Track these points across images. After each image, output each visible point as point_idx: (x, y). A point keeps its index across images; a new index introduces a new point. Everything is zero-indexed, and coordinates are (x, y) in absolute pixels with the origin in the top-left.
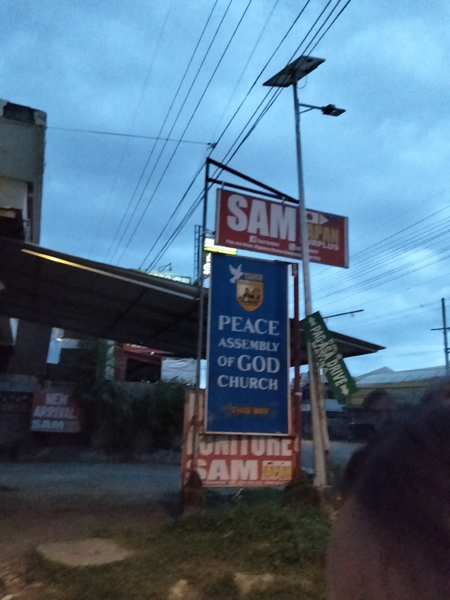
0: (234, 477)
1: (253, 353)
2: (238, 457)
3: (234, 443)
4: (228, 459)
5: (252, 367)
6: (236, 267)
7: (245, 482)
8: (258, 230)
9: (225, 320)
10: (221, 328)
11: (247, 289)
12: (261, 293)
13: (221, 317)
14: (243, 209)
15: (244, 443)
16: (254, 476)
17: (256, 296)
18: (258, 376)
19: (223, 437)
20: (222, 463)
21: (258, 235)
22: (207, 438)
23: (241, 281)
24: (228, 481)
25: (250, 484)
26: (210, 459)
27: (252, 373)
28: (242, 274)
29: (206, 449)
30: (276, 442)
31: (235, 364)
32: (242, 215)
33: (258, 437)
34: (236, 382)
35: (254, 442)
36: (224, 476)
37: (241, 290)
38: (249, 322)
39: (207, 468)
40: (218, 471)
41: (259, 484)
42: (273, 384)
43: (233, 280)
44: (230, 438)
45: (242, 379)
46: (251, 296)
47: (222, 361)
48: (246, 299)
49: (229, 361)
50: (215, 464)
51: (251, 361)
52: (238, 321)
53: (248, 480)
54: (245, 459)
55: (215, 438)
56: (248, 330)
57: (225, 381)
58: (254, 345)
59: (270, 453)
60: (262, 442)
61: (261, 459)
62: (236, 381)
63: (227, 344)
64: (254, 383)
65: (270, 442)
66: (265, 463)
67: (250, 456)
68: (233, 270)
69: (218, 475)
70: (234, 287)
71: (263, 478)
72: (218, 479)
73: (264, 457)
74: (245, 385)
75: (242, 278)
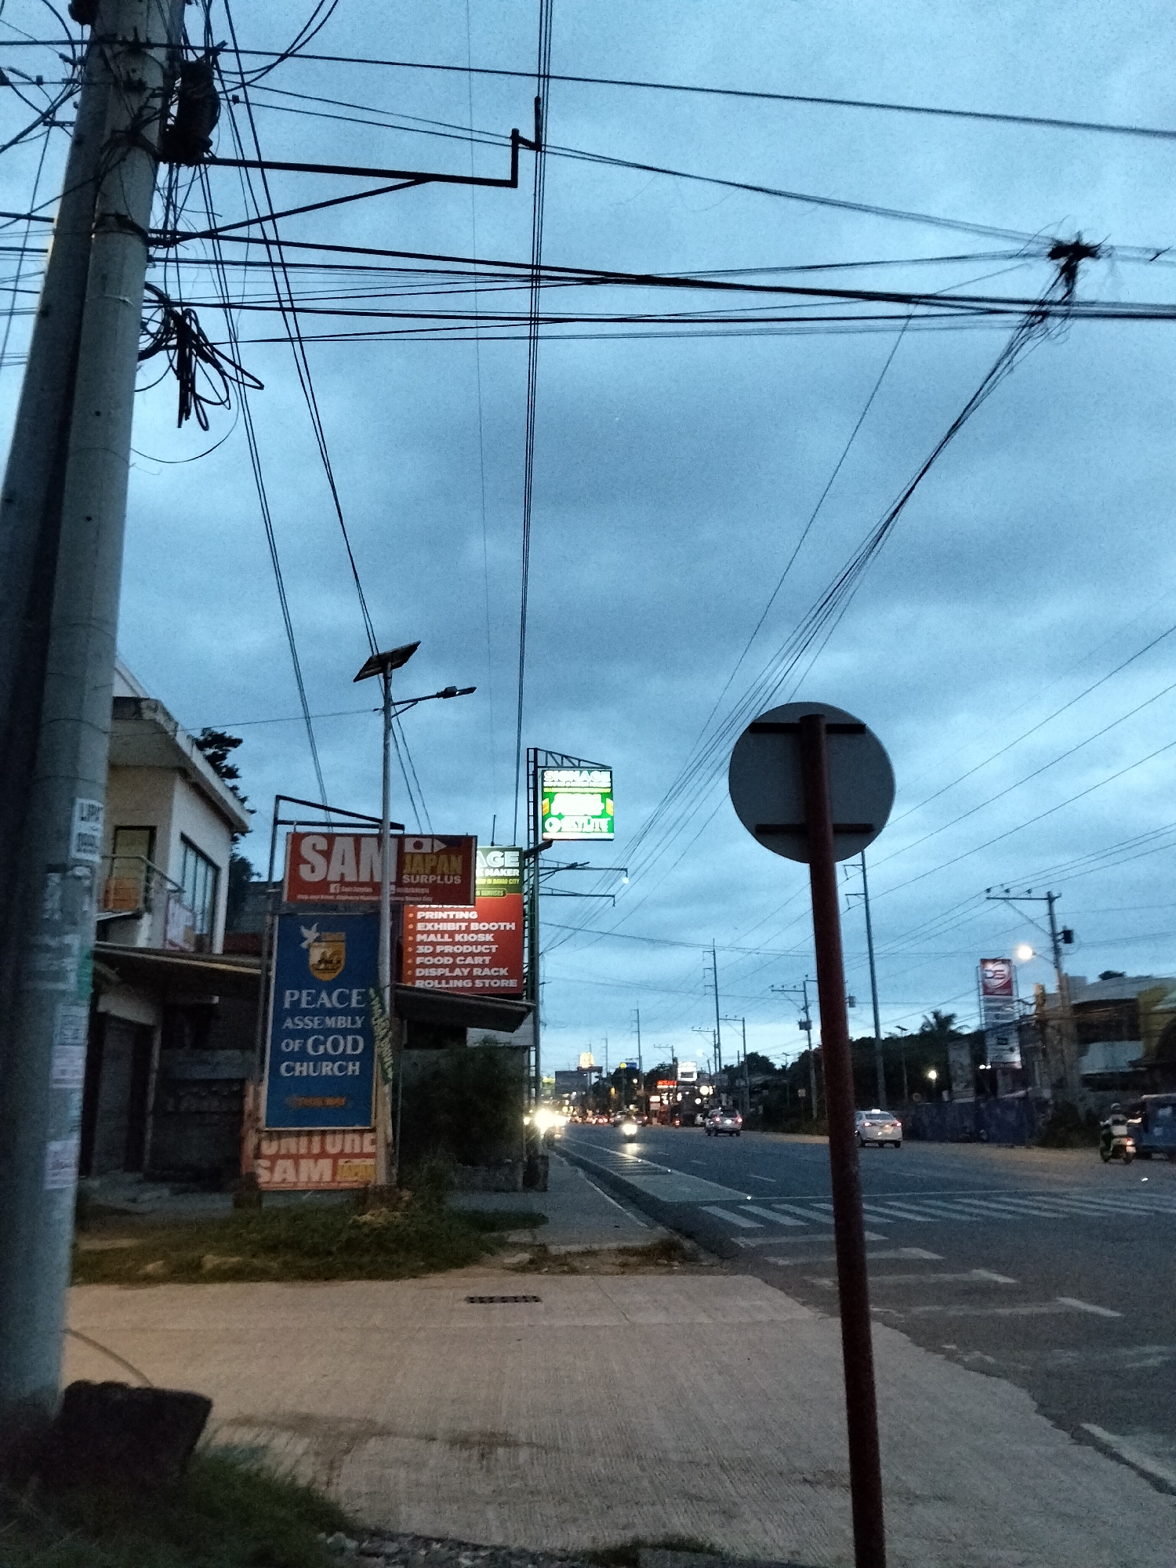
0: (303, 1178)
1: (327, 1032)
2: (309, 1155)
3: (304, 1141)
4: (296, 1158)
5: (326, 1049)
6: (309, 928)
7: (315, 1185)
8: (342, 875)
9: (292, 995)
10: (287, 1005)
11: (324, 953)
12: (343, 956)
13: (288, 992)
14: (321, 852)
15: (316, 1139)
16: (327, 1177)
17: (335, 961)
18: (333, 1059)
19: (290, 1134)
20: (289, 1163)
21: (342, 882)
22: (271, 1136)
23: (316, 944)
24: (295, 1184)
25: (323, 1186)
26: (274, 1159)
27: (326, 1057)
28: (317, 934)
29: (268, 1148)
30: (357, 1137)
31: (303, 1048)
32: (319, 861)
33: (334, 1132)
34: (302, 1069)
35: (329, 1139)
36: (291, 1177)
37: (315, 956)
38: (324, 995)
39: (271, 1169)
40: (285, 1172)
41: (334, 1185)
42: (354, 1068)
43: (304, 945)
44: (298, 1134)
45: (311, 1064)
46: (327, 962)
47: (287, 1046)
48: (322, 966)
49: (295, 1045)
50: (281, 1164)
51: (324, 1043)
52: (309, 994)
53: (319, 1182)
54: (317, 1157)
55: (280, 1135)
56: (322, 1005)
57: (289, 1069)
58: (330, 1022)
59: (348, 1150)
60: (339, 1137)
61: (335, 1158)
62: (304, 1068)
63: (294, 1023)
64: (327, 1068)
65: (349, 1137)
66: (341, 1162)
67: (323, 1154)
68: (305, 932)
69: (284, 1176)
70: (306, 953)
71: (338, 1178)
72: (284, 1181)
73: (341, 1154)
74: (314, 1072)
75: (318, 940)
